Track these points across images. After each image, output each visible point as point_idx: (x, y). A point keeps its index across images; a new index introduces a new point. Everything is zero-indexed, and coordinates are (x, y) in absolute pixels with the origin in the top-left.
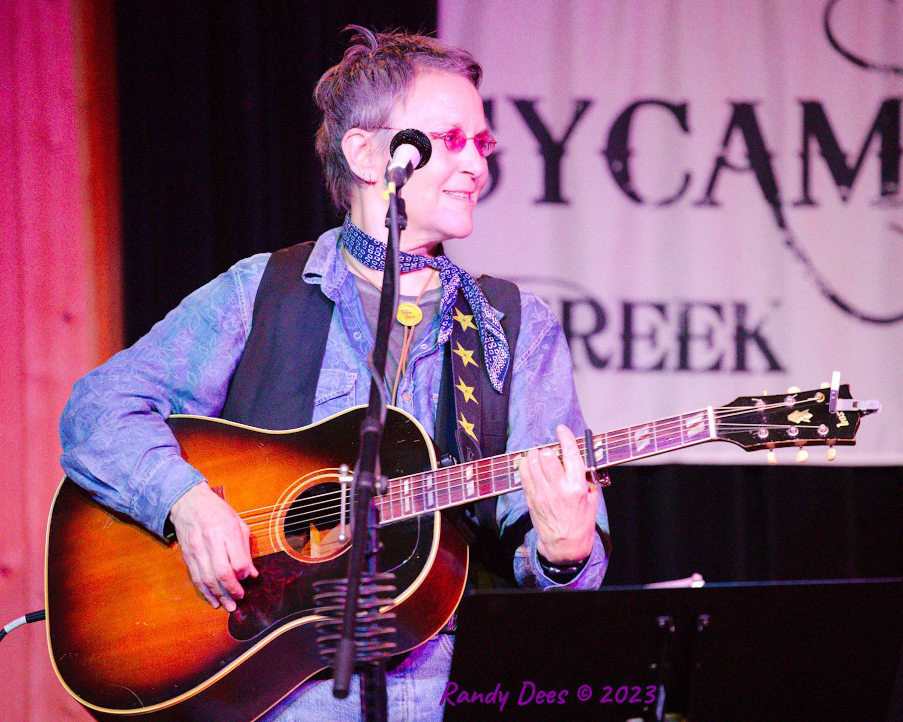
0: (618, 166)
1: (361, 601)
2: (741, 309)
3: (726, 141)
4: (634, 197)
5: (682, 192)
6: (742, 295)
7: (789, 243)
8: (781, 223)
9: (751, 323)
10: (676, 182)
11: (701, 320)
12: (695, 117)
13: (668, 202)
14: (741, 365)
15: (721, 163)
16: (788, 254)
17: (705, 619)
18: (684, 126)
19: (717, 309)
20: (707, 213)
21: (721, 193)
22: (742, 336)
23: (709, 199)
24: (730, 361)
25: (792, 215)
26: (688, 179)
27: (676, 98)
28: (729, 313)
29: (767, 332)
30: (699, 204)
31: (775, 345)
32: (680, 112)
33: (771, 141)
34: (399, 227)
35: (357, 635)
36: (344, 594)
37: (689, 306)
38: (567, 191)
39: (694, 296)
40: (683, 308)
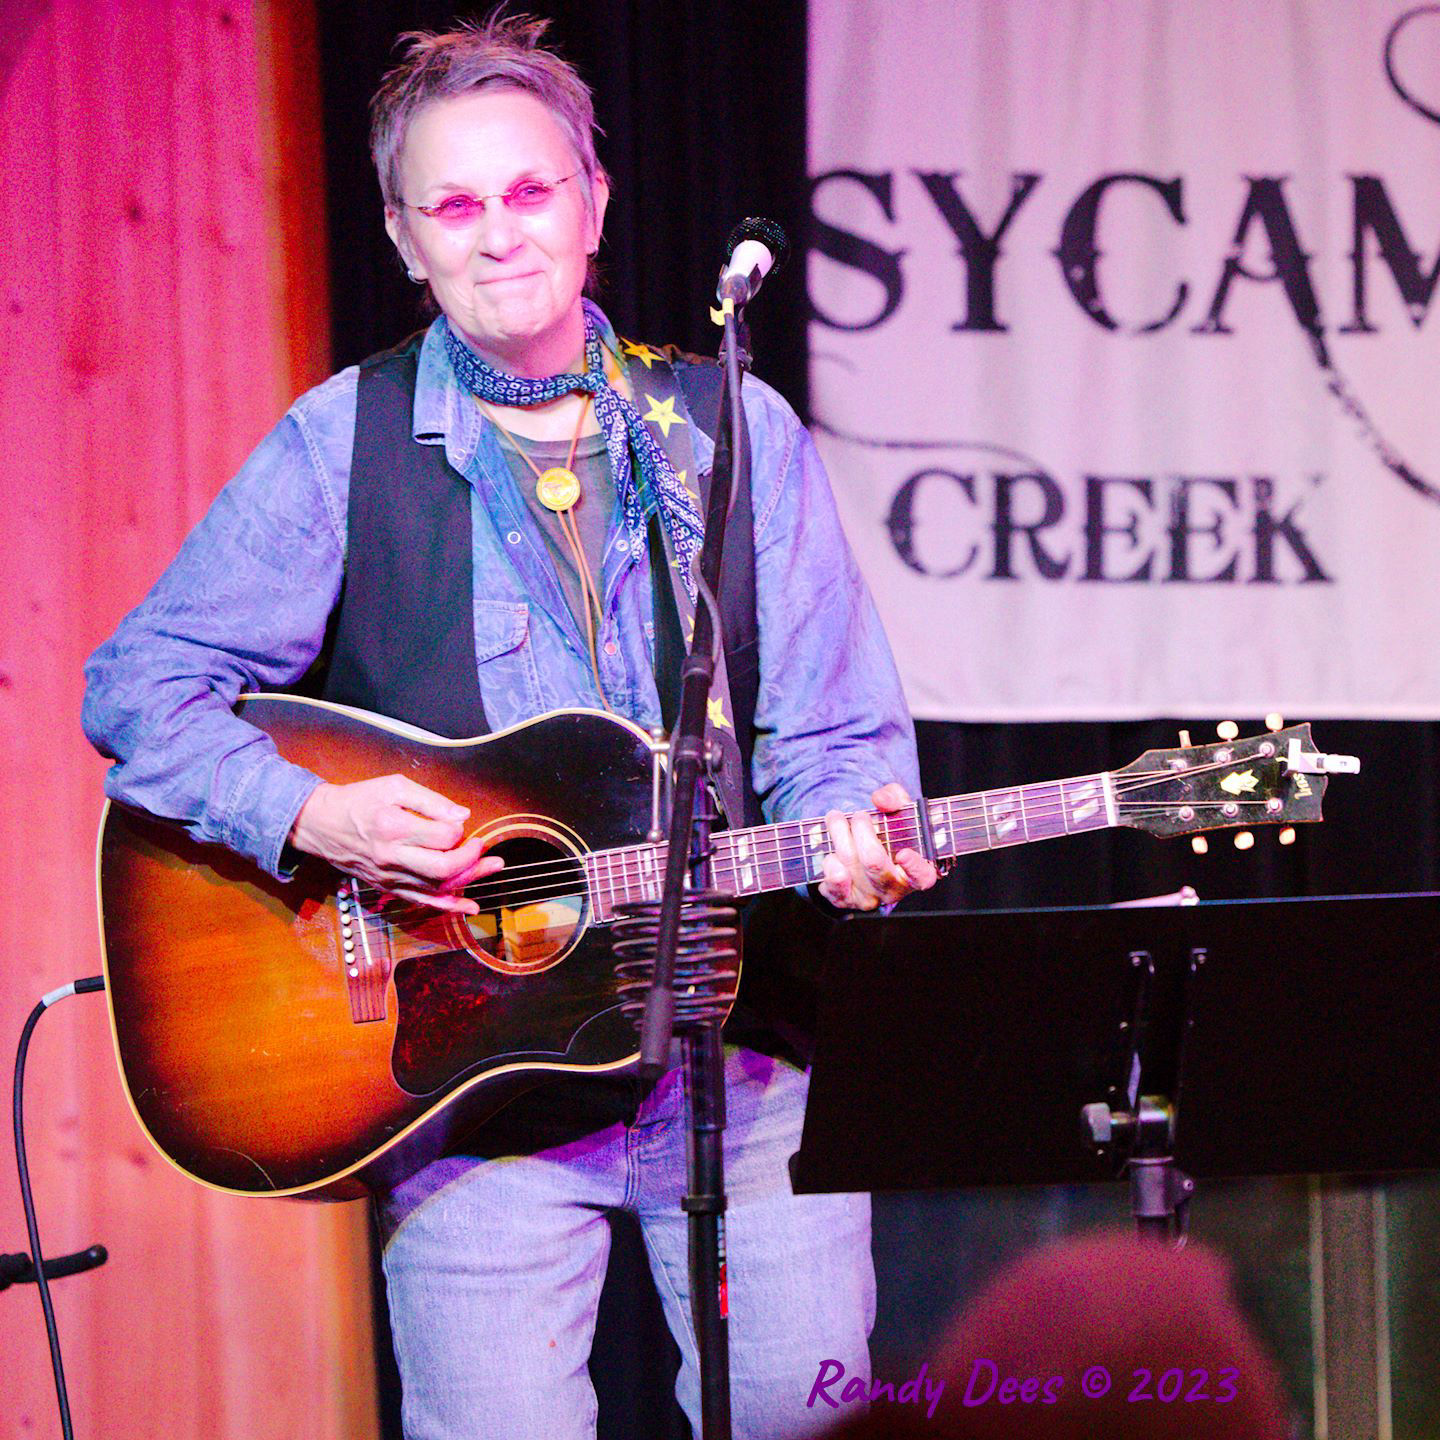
0: (1078, 273)
1: (682, 930)
2: (1264, 487)
3: (1240, 236)
4: (1103, 320)
5: (1175, 312)
6: (1262, 469)
7: (1335, 389)
8: (1324, 360)
9: (1279, 509)
10: (1168, 299)
11: (1205, 504)
12: (1191, 202)
13: (1154, 327)
14: (1264, 573)
15: (1233, 268)
16: (1334, 405)
17: (1200, 954)
18: (1178, 215)
19: (1229, 487)
20: (1213, 343)
21: (1231, 314)
22: (1265, 528)
23: (1216, 323)
24: (1247, 567)
25: (1335, 342)
26: (1183, 291)
27: (1166, 174)
28: (1246, 493)
29: (1301, 521)
30: (1200, 330)
31: (1314, 541)
32: (1171, 193)
33: (1307, 240)
34: (740, 366)
35: (676, 981)
36: (657, 919)
37: (1186, 484)
38: (1003, 311)
39: (1193, 469)
40: (1177, 486)
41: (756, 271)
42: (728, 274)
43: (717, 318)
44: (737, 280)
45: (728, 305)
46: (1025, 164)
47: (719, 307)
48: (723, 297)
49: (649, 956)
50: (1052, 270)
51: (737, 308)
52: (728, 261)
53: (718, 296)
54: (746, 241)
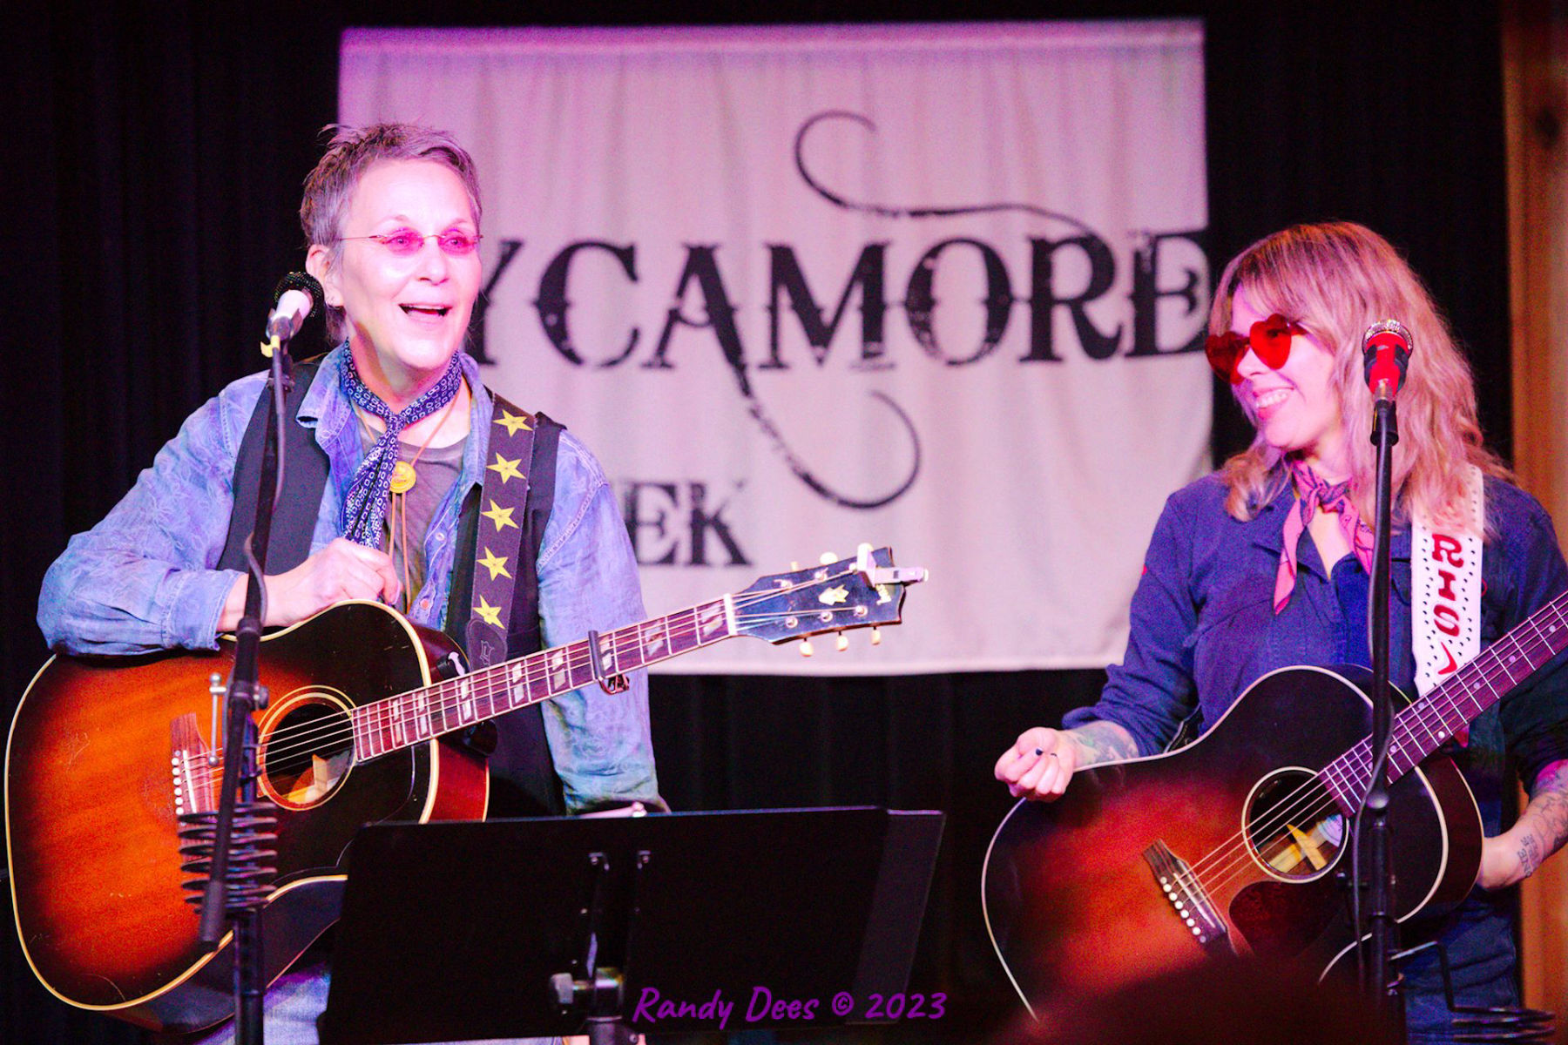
0: (552, 319)
1: (234, 835)
2: (698, 490)
3: (681, 291)
4: (572, 357)
5: (628, 352)
6: (699, 476)
7: (755, 413)
8: (746, 390)
9: (710, 507)
10: (622, 341)
11: (651, 503)
12: (643, 264)
13: (612, 363)
14: (698, 558)
15: (674, 317)
16: (754, 426)
17: (645, 855)
18: (632, 275)
19: (670, 490)
20: (659, 376)
21: (673, 354)
22: (698, 522)
23: (661, 359)
24: (684, 553)
25: (757, 378)
26: (635, 335)
27: (622, 241)
28: (684, 494)
29: (727, 517)
30: (648, 365)
31: (738, 533)
32: (626, 257)
33: (734, 294)
34: (284, 389)
35: (229, 876)
36: (214, 827)
37: (636, 487)
38: (492, 350)
39: (642, 475)
40: (629, 489)
41: (297, 314)
42: (275, 317)
43: (267, 351)
44: (282, 321)
45: (275, 341)
46: (511, 233)
47: (268, 342)
48: (271, 334)
49: (205, 855)
50: (531, 317)
51: (282, 343)
52: (275, 306)
53: (268, 334)
54: (290, 291)
